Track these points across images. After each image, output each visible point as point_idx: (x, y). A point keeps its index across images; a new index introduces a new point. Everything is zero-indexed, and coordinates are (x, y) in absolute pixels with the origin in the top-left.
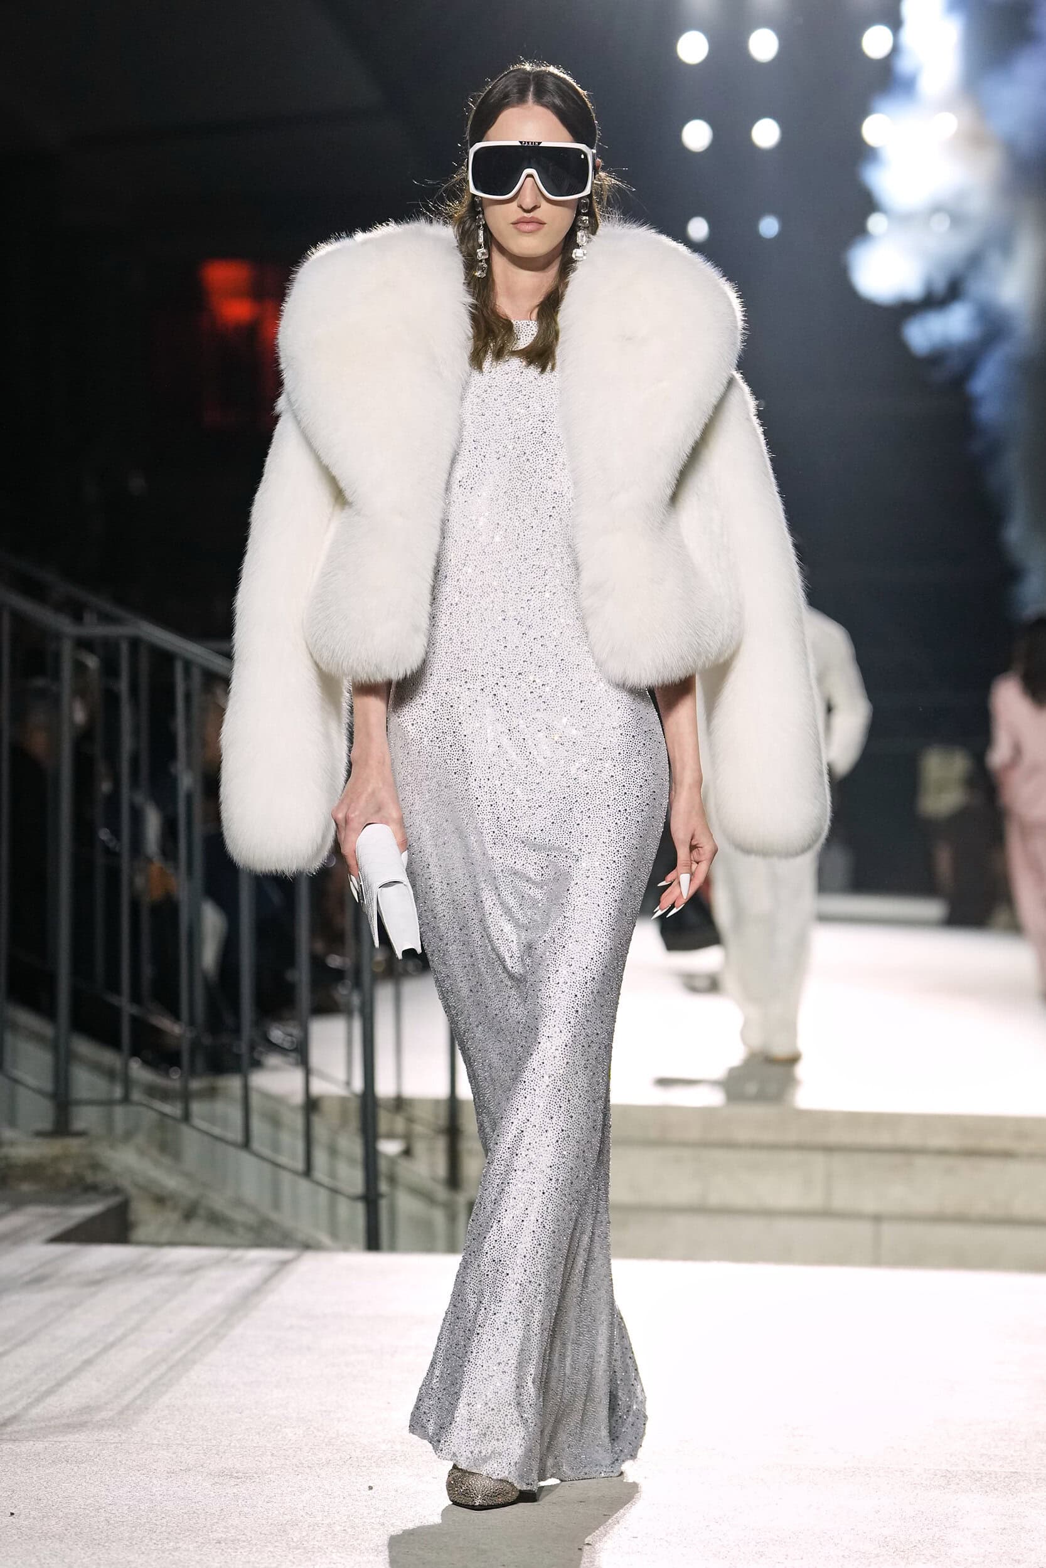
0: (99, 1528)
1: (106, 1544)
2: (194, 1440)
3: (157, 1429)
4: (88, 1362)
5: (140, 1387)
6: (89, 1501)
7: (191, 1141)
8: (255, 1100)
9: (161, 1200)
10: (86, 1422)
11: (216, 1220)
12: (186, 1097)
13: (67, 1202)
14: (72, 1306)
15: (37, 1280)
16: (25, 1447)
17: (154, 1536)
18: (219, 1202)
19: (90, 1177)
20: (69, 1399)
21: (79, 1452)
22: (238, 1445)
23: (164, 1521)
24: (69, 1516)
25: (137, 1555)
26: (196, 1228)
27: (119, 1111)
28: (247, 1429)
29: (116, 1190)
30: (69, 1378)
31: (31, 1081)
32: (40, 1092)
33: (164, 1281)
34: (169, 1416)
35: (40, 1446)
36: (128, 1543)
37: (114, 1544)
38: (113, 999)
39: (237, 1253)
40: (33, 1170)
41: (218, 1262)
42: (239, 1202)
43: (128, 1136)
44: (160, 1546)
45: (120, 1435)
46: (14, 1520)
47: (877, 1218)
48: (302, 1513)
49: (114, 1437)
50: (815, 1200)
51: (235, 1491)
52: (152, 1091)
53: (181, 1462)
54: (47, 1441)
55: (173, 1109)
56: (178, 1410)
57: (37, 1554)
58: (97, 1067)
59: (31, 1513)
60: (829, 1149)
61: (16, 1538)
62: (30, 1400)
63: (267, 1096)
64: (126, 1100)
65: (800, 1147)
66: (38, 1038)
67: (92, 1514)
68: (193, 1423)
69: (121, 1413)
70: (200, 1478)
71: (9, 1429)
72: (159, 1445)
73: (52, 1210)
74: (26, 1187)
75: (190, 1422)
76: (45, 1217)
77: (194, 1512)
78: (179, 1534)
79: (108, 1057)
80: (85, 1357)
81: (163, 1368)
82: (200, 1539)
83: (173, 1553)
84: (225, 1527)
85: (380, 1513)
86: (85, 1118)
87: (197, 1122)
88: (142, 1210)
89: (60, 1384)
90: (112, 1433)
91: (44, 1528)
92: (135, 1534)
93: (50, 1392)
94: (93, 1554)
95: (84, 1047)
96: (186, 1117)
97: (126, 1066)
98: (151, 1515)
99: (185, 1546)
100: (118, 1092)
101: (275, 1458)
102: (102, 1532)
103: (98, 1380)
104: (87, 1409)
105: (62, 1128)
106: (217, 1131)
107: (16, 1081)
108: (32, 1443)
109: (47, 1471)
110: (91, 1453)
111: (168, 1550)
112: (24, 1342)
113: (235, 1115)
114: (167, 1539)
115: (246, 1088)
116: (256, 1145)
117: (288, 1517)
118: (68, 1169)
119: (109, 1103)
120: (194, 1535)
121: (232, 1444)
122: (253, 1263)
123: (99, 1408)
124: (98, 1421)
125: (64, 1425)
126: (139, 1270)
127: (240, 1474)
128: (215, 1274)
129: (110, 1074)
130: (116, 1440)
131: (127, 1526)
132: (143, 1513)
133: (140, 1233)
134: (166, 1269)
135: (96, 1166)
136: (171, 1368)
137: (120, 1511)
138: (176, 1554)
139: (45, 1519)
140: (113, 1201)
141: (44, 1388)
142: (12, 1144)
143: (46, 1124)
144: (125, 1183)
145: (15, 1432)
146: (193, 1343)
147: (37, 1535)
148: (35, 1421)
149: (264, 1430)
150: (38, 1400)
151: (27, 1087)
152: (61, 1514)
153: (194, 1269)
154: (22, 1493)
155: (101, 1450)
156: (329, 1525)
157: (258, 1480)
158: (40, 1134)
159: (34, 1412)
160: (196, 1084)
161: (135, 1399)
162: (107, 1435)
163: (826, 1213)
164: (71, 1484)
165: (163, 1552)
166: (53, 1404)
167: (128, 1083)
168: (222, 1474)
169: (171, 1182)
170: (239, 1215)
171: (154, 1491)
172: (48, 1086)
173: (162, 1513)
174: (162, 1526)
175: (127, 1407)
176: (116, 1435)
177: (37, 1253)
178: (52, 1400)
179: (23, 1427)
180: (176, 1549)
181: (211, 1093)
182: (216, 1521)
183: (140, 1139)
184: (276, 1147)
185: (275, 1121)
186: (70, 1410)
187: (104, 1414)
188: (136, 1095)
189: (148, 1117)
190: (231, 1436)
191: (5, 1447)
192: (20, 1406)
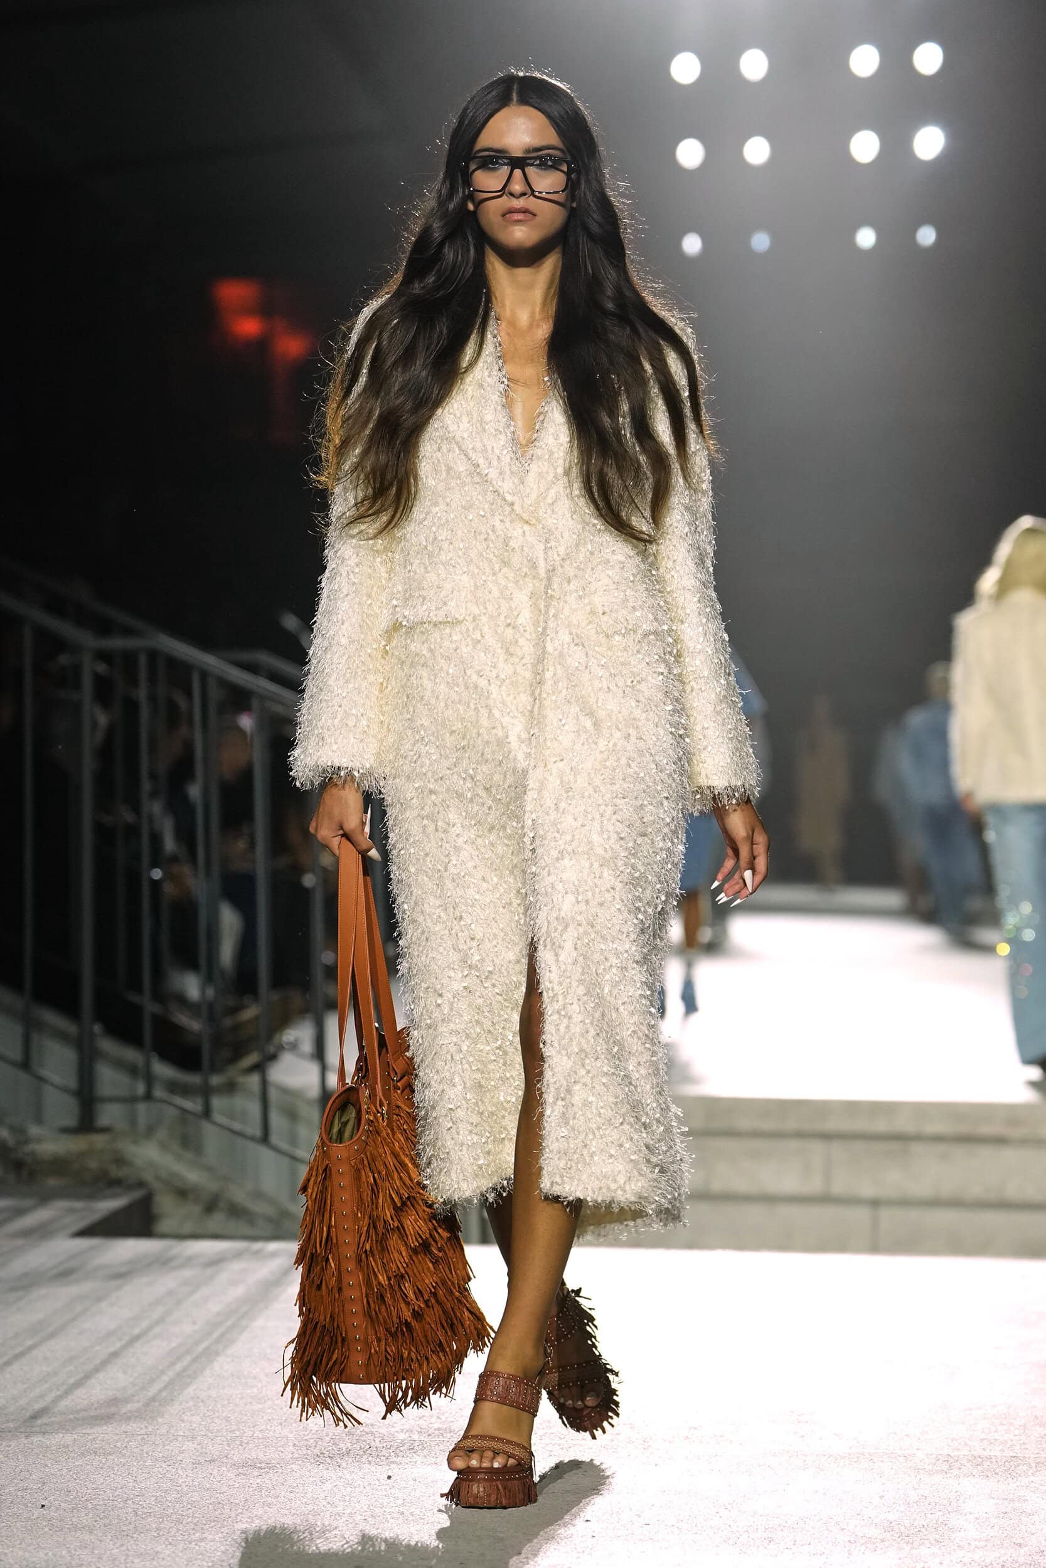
0: (127, 1520)
1: (135, 1535)
2: (218, 1431)
3: (183, 1421)
4: (115, 1355)
5: (166, 1378)
6: (117, 1493)
7: (211, 1136)
8: (273, 1095)
9: (183, 1193)
10: (114, 1414)
11: (236, 1212)
12: (206, 1092)
13: (92, 1197)
14: (99, 1299)
15: (64, 1274)
16: (56, 1439)
17: (181, 1527)
18: (239, 1194)
19: (115, 1172)
20: (96, 1391)
21: (107, 1443)
22: (261, 1436)
23: (190, 1511)
24: (98, 1507)
25: (164, 1546)
26: (217, 1221)
27: (142, 1107)
28: (269, 1420)
29: (141, 1184)
30: (97, 1370)
31: (56, 1079)
32: (65, 1090)
33: (187, 1273)
34: (193, 1408)
35: (69, 1438)
36: (156, 1534)
37: (142, 1535)
38: (133, 998)
39: (257, 1246)
40: (59, 1166)
41: (238, 1255)
42: (258, 1195)
43: (150, 1131)
44: (186, 1537)
45: (146, 1427)
46: (45, 1512)
47: (875, 1203)
48: (324, 1503)
49: (141, 1429)
50: (815, 1186)
51: (258, 1481)
52: (174, 1087)
53: (206, 1454)
54: (76, 1433)
55: (192, 1105)
56: (202, 1401)
57: (68, 1546)
58: (121, 1065)
59: (62, 1504)
60: (827, 1137)
61: (47, 1529)
62: (58, 1393)
63: (285, 1091)
64: (148, 1097)
65: (800, 1135)
66: (63, 1037)
67: (120, 1506)
68: (217, 1414)
69: (147, 1405)
70: (224, 1468)
71: (39, 1422)
72: (184, 1436)
73: (78, 1205)
74: (52, 1182)
75: (214, 1413)
76: (72, 1211)
77: (220, 1503)
78: (205, 1525)
79: (131, 1054)
80: (112, 1349)
81: (188, 1359)
82: (225, 1530)
83: (199, 1544)
84: (249, 1517)
85: (400, 1502)
86: (109, 1114)
87: (217, 1117)
88: (165, 1203)
89: (88, 1376)
90: (139, 1425)
91: (74, 1519)
92: (162, 1525)
93: (78, 1384)
94: (122, 1545)
95: (107, 1045)
96: (207, 1113)
97: (148, 1064)
98: (177, 1506)
99: (211, 1537)
100: (141, 1089)
101: (297, 1448)
102: (130, 1523)
103: (125, 1372)
104: (114, 1401)
105: (86, 1124)
106: (237, 1126)
107: (41, 1079)
108: (61, 1435)
109: (77, 1463)
110: (119, 1445)
111: (195, 1541)
112: (52, 1336)
113: (254, 1108)
114: (194, 1529)
115: (264, 1083)
116: (274, 1139)
117: (310, 1507)
118: (93, 1164)
119: (133, 1100)
120: (220, 1525)
121: (255, 1435)
122: (274, 1255)
123: (127, 1401)
124: (125, 1413)
125: (92, 1417)
126: (163, 1263)
127: (264, 1465)
128: (237, 1266)
129: (132, 1071)
130: (142, 1432)
131: (155, 1516)
132: (169, 1504)
133: (164, 1226)
134: (189, 1261)
135: (120, 1160)
136: (194, 1360)
137: (148, 1502)
138: (203, 1544)
139: (75, 1511)
140: (137, 1194)
141: (72, 1381)
142: (39, 1140)
143: (71, 1121)
144: (148, 1177)
145: (46, 1424)
146: (215, 1335)
147: (67, 1526)
148: (64, 1414)
149: (286, 1420)
150: (67, 1393)
151: (52, 1084)
152: (90, 1506)
153: (216, 1262)
154: (53, 1486)
155: (128, 1442)
156: (350, 1515)
157: (280, 1471)
158: (66, 1130)
159: (64, 1404)
160: (215, 1080)
161: (160, 1391)
162: (132, 1427)
163: (826, 1199)
164: (99, 1476)
165: (190, 1543)
166: (81, 1398)
167: (149, 1079)
168: (245, 1464)
169: (192, 1176)
170: (259, 1208)
171: (180, 1482)
172: (72, 1083)
173: (188, 1503)
174: (189, 1517)
175: (153, 1399)
176: (143, 1426)
177: (64, 1247)
178: (80, 1393)
179: (53, 1419)
180: (203, 1540)
181: (231, 1088)
182: (241, 1511)
183: (162, 1133)
184: (293, 1140)
185: (292, 1115)
186: (98, 1403)
187: (130, 1407)
188: (158, 1093)
189: (170, 1113)
190: (253, 1427)
191: (35, 1439)
192: (49, 1398)
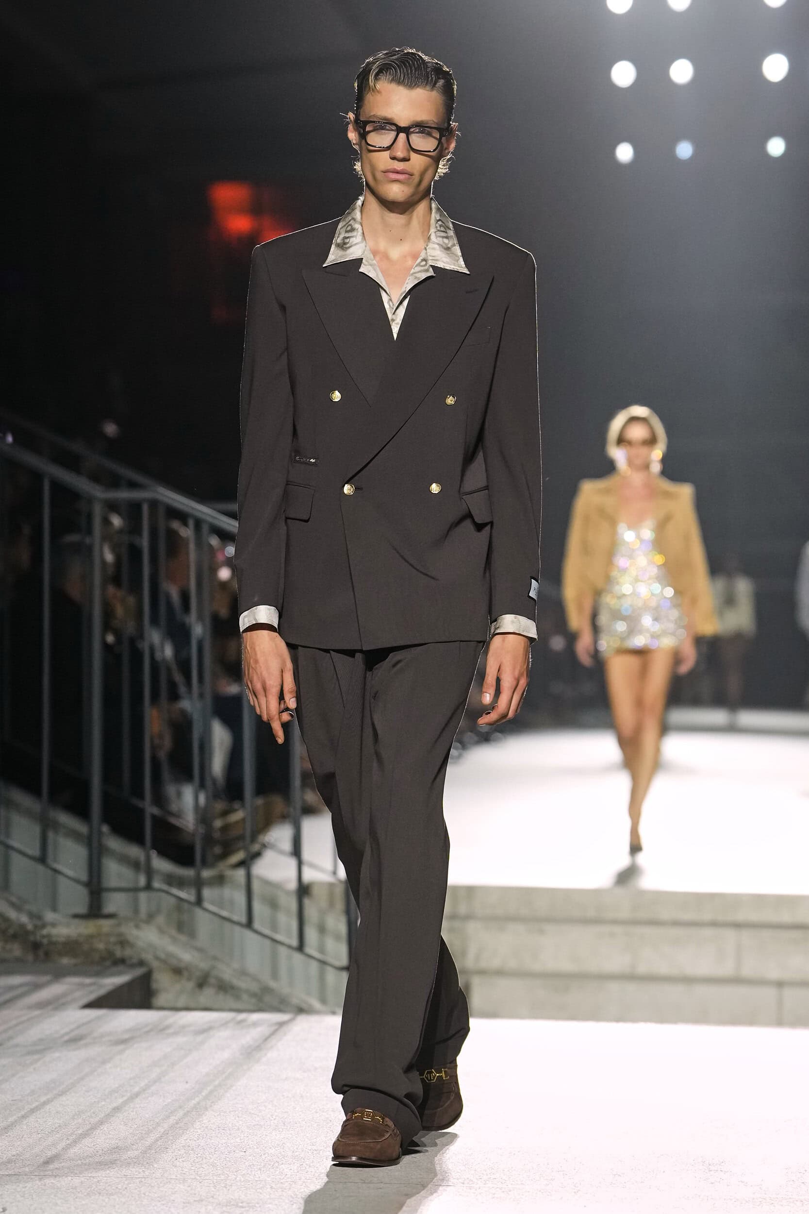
2: (206, 1175)
3: (175, 1166)
4: (117, 1109)
5: (160, 1130)
7: (203, 921)
8: (256, 886)
9: (178, 971)
10: (115, 1160)
11: (224, 987)
12: (198, 884)
13: (99, 974)
14: (104, 1062)
15: (75, 1040)
16: (64, 1182)
18: (227, 973)
19: (119, 953)
20: (101, 1140)
21: (109, 1185)
22: (242, 1180)
26: (208, 995)
27: (143, 896)
28: (250, 1166)
29: (141, 963)
30: (101, 1122)
31: (69, 871)
32: (77, 881)
33: (180, 1040)
34: (184, 1155)
35: (77, 1181)
38: (136, 802)
39: (242, 1016)
40: (71, 947)
41: (225, 1024)
42: (243, 973)
43: (150, 918)
45: (144, 1172)
47: (780, 985)
49: (139, 1173)
52: (171, 880)
53: (195, 1194)
54: (83, 1177)
55: (187, 895)
56: (192, 1149)
58: (124, 859)
60: (738, 926)
62: (68, 1142)
63: (267, 883)
64: (148, 887)
65: (714, 924)
66: (75, 835)
68: (205, 1161)
69: (144, 1152)
71: (51, 1167)
72: (177, 1179)
73: (88, 980)
74: (65, 961)
75: (202, 1160)
76: (82, 986)
79: (134, 851)
80: (114, 1105)
81: (180, 1114)
86: (114, 903)
87: (208, 905)
88: (162, 980)
89: (93, 1128)
90: (137, 1169)
93: (85, 1135)
95: (114, 843)
96: (199, 901)
97: (148, 860)
100: (142, 881)
103: (125, 1124)
104: (117, 1149)
105: (95, 911)
106: (225, 912)
107: (56, 872)
108: (70, 1178)
109: (83, 1202)
110: (120, 1187)
112: (63, 1093)
113: (240, 898)
115: (249, 877)
116: (257, 925)
118: (100, 946)
119: (135, 890)
121: (238, 1179)
122: (255, 1024)
123: (127, 1149)
124: (125, 1160)
125: (97, 1163)
126: (161, 1030)
127: (244, 1204)
128: (223, 1034)
129: (136, 865)
130: (141, 1175)
133: (161, 999)
134: (182, 1030)
135: (123, 943)
136: (186, 1115)
140: (139, 972)
141: (80, 1132)
142: (54, 925)
143: (82, 909)
144: (148, 957)
145: (57, 1169)
146: (205, 1093)
148: (73, 1160)
149: (264, 1167)
150: (75, 1142)
151: (65, 876)
153: (206, 1030)
155: (128, 1185)
158: (77, 916)
159: (72, 1151)
160: (206, 874)
161: (156, 1141)
162: (131, 1171)
163: (737, 980)
166: (86, 1146)
167: (150, 873)
168: (229, 1204)
169: (186, 956)
170: (242, 984)
172: (84, 876)
175: (150, 1147)
176: (141, 1171)
177: (74, 1017)
178: (87, 1142)
179: (63, 1164)
181: (220, 880)
183: (160, 919)
184: (274, 925)
185: (274, 904)
186: (102, 1150)
187: (130, 1154)
188: (157, 884)
189: (168, 902)
190: (236, 1172)
191: (48, 1181)
192: (60, 1147)
